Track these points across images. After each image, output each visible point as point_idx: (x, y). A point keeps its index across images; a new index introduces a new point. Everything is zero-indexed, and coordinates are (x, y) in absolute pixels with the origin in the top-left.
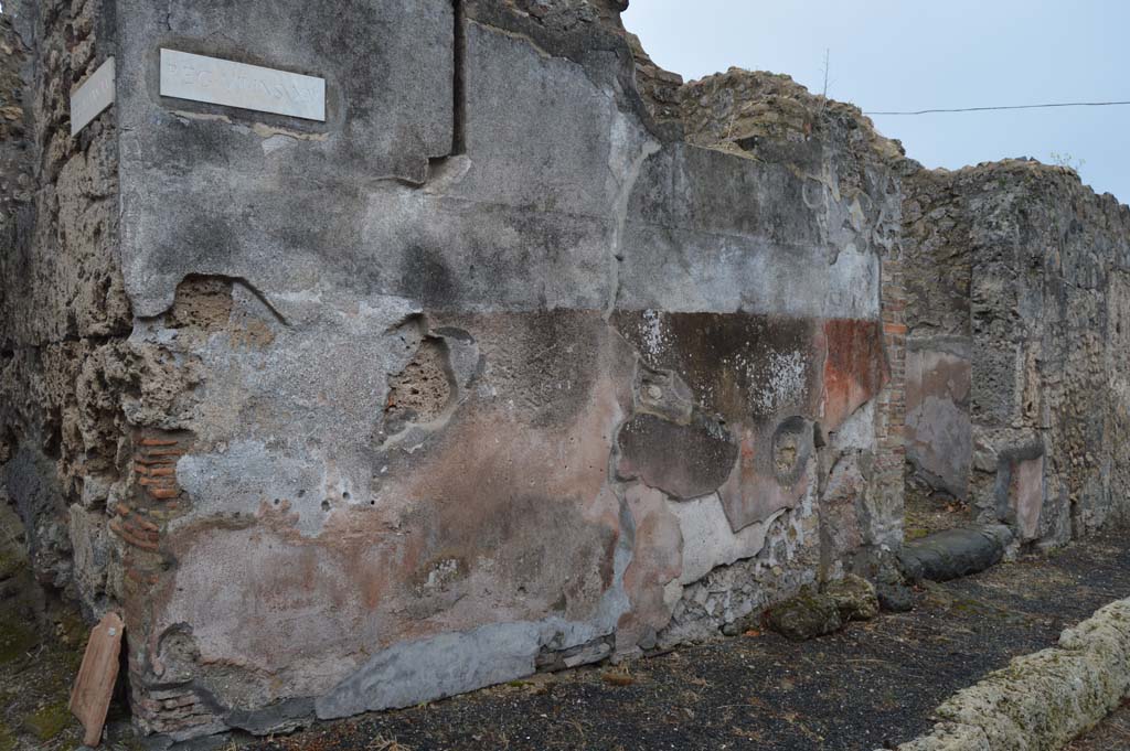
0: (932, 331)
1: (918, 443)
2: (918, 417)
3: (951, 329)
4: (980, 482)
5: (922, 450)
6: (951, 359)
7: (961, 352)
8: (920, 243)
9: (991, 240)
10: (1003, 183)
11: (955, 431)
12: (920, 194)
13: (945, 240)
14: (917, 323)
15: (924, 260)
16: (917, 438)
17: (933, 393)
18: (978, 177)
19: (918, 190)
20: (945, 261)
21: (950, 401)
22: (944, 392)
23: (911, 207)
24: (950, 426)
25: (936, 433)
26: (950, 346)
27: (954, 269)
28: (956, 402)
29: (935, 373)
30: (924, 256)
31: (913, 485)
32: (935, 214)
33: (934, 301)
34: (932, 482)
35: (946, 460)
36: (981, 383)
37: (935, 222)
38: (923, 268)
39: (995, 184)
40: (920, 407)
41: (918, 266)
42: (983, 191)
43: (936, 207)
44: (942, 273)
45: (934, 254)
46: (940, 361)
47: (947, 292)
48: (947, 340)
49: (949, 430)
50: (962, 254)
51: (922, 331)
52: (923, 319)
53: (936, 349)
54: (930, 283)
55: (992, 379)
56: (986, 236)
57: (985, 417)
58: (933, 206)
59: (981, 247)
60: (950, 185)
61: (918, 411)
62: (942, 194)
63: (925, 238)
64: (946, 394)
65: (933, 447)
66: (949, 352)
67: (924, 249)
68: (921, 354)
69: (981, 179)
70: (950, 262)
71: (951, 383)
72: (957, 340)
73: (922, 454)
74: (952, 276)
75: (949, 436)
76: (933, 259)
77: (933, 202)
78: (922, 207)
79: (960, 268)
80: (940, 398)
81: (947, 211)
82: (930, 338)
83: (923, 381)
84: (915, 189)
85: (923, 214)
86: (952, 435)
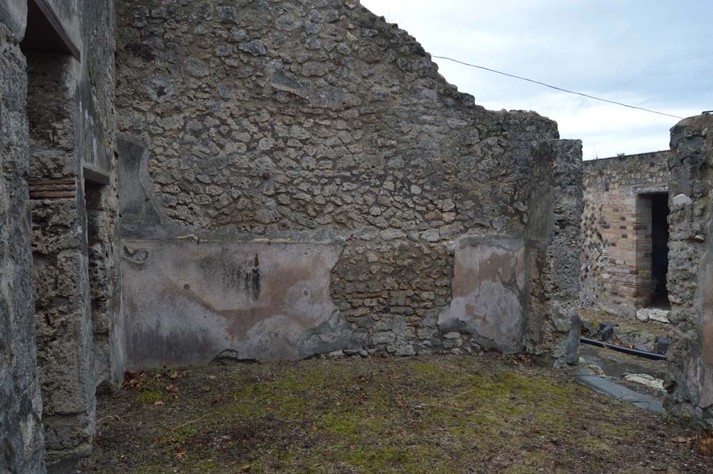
0: (485, 230)
1: (475, 317)
2: (476, 297)
3: (499, 229)
4: (557, 340)
5: (479, 322)
6: (501, 252)
7: (507, 247)
8: (478, 162)
9: (569, 170)
10: (538, 128)
11: (503, 305)
12: (478, 124)
13: (497, 162)
14: (472, 224)
15: (480, 175)
16: (475, 313)
17: (487, 277)
18: (523, 120)
19: (477, 120)
20: (496, 178)
21: (500, 283)
22: (495, 276)
23: (472, 133)
24: (499, 302)
25: (490, 307)
26: (500, 242)
27: (502, 185)
28: (504, 284)
29: (489, 262)
30: (481, 172)
31: (470, 350)
32: (490, 141)
33: (487, 208)
34: (485, 345)
35: (497, 327)
36: (559, 270)
37: (490, 147)
38: (479, 182)
39: (534, 128)
40: (477, 289)
41: (475, 179)
42: (525, 131)
43: (490, 136)
44: (493, 187)
45: (489, 172)
46: (493, 253)
47: (497, 202)
48: (497, 237)
49: (499, 305)
50: (509, 174)
51: (477, 230)
52: (478, 221)
53: (490, 245)
54: (484, 194)
55: (566, 267)
56: (565, 167)
57: (561, 294)
58: (488, 135)
59: (562, 174)
60: (501, 121)
61: (476, 292)
62: (495, 127)
63: (482, 159)
64: (497, 278)
65: (488, 319)
66: (498, 246)
67: (481, 167)
68: (479, 248)
69: (525, 122)
70: (500, 179)
71: (500, 270)
72: (504, 238)
73: (479, 325)
74: (500, 190)
75: (499, 308)
76: (488, 175)
77: (488, 131)
78: (480, 134)
79: (506, 184)
80: (493, 282)
81: (499, 141)
82: (483, 235)
83: (480, 268)
84: (475, 119)
85: (481, 139)
86: (501, 309)
